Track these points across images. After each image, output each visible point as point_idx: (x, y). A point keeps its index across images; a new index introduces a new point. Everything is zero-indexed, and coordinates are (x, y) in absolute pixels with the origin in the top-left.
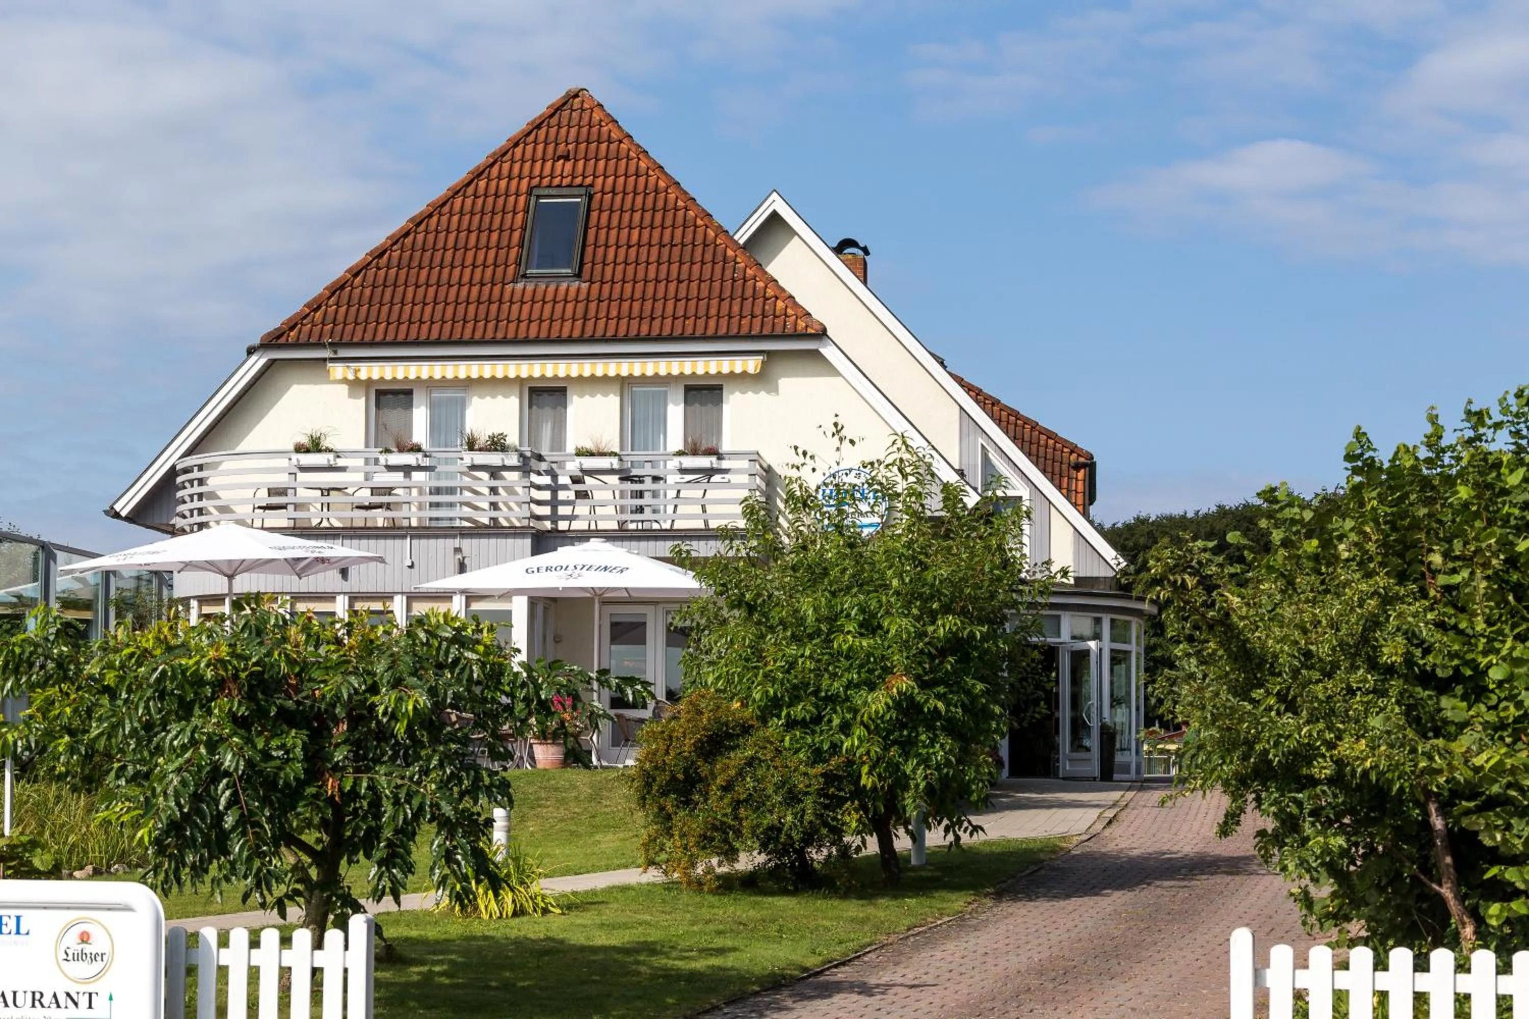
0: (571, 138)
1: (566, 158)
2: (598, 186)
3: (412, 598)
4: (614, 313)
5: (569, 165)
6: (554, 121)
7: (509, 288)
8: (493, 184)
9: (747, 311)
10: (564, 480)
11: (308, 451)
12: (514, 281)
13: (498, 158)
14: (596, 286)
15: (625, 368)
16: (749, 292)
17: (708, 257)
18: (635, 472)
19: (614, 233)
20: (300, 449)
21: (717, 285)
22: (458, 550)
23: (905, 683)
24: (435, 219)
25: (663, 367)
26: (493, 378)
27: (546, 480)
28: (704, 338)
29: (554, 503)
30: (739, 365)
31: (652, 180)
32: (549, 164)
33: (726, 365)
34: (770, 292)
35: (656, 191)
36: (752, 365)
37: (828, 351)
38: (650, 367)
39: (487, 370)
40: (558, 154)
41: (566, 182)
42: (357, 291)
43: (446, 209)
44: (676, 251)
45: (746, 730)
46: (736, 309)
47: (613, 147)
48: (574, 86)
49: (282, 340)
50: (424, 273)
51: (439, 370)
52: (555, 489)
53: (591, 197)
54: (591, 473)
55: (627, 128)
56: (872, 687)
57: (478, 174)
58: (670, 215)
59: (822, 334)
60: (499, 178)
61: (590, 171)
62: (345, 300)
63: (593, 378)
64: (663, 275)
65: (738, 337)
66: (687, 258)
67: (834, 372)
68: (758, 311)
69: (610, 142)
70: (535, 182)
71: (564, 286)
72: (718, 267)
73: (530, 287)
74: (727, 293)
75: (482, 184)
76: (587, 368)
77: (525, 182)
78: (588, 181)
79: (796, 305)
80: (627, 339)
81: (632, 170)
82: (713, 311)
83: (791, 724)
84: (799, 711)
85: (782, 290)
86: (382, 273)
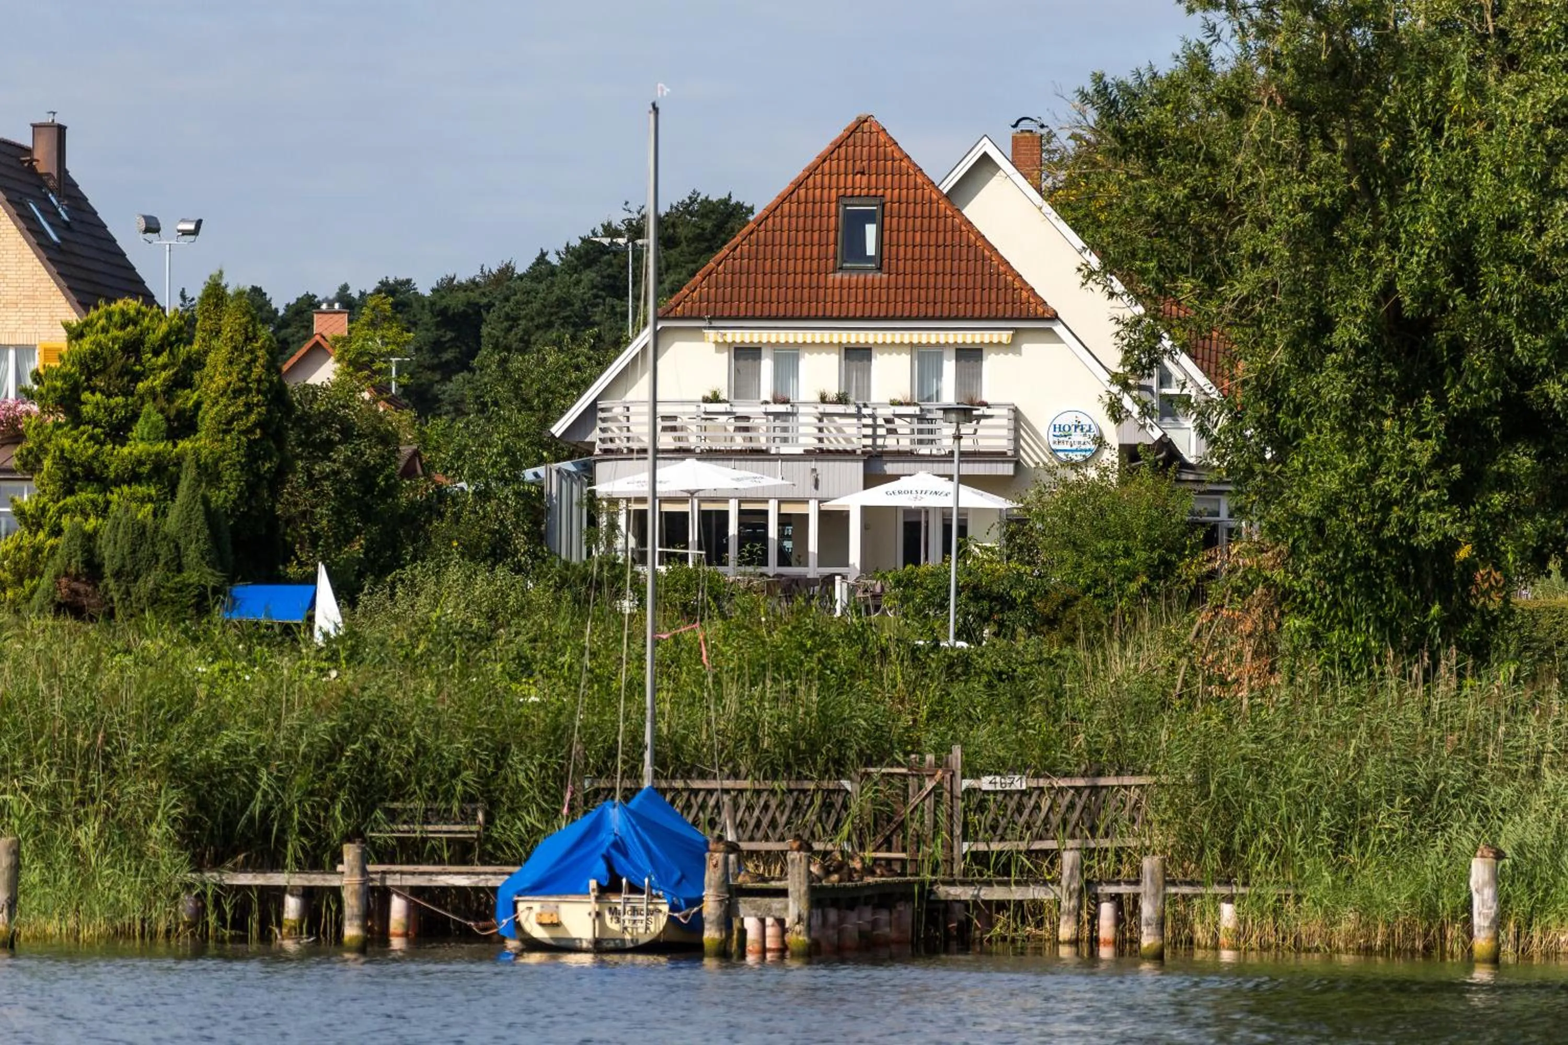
0: (865, 157)
1: (863, 173)
2: (888, 198)
3: (781, 502)
4: (907, 299)
5: (865, 178)
6: (851, 140)
7: (831, 276)
8: (811, 192)
9: (1001, 299)
10: (880, 421)
11: (711, 402)
12: (834, 272)
13: (812, 171)
14: (893, 276)
15: (915, 337)
16: (1002, 285)
17: (972, 256)
18: (929, 416)
19: (902, 235)
20: (706, 400)
21: (979, 277)
22: (814, 470)
23: (1145, 579)
24: (770, 220)
25: (942, 337)
26: (822, 343)
27: (869, 421)
28: (972, 319)
29: (874, 437)
30: (995, 337)
31: (927, 192)
32: (850, 177)
33: (987, 337)
34: (1017, 285)
35: (931, 202)
36: (1005, 337)
37: (1059, 329)
38: (933, 338)
39: (818, 336)
40: (856, 170)
41: (864, 192)
42: (721, 277)
43: (778, 212)
44: (948, 249)
45: (1076, 598)
46: (993, 297)
47: (896, 164)
48: (864, 113)
49: (672, 314)
50: (768, 263)
51: (783, 337)
52: (874, 427)
53: (883, 205)
54: (900, 416)
55: (907, 150)
56: (1130, 581)
57: (798, 185)
58: (942, 221)
59: (1055, 317)
60: (815, 188)
61: (881, 185)
62: (713, 283)
63: (893, 344)
64: (940, 270)
65: (996, 319)
66: (956, 256)
67: (1061, 341)
68: (1009, 299)
69: (893, 160)
70: (842, 191)
71: (870, 276)
72: (979, 263)
73: (846, 277)
74: (986, 285)
75: (802, 192)
76: (889, 337)
77: (834, 191)
78: (880, 192)
79: (1035, 295)
80: (917, 318)
81: (912, 184)
82: (978, 299)
83: (1096, 596)
84: (1099, 590)
85: (1026, 283)
86: (737, 262)
